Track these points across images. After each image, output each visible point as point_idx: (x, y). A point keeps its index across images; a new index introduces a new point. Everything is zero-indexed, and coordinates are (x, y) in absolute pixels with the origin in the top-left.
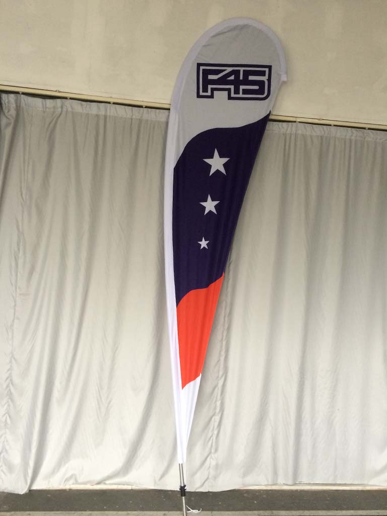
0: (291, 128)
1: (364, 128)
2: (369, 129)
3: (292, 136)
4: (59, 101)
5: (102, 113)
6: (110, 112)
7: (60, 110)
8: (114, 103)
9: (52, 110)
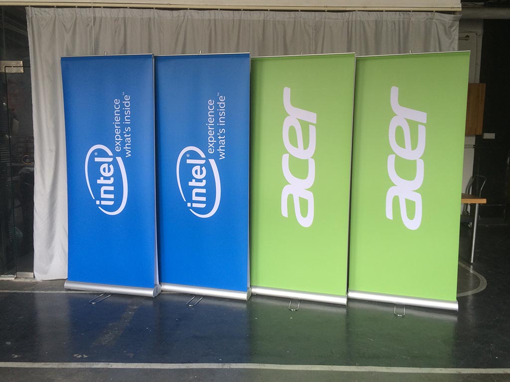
0: (352, 16)
1: (410, 11)
2: (413, 11)
3: (353, 22)
4: (181, 11)
5: (213, 18)
6: (218, 16)
7: (183, 18)
8: (221, 10)
9: (177, 18)
